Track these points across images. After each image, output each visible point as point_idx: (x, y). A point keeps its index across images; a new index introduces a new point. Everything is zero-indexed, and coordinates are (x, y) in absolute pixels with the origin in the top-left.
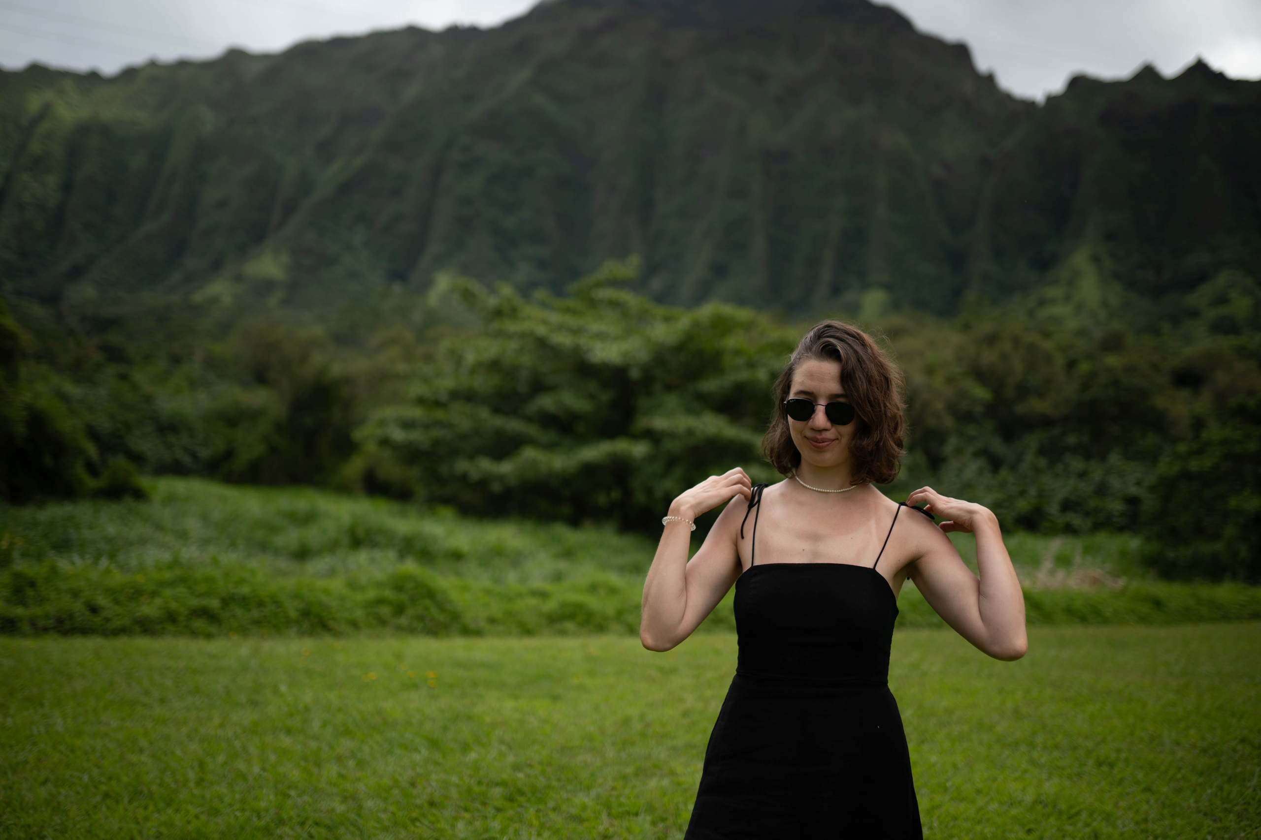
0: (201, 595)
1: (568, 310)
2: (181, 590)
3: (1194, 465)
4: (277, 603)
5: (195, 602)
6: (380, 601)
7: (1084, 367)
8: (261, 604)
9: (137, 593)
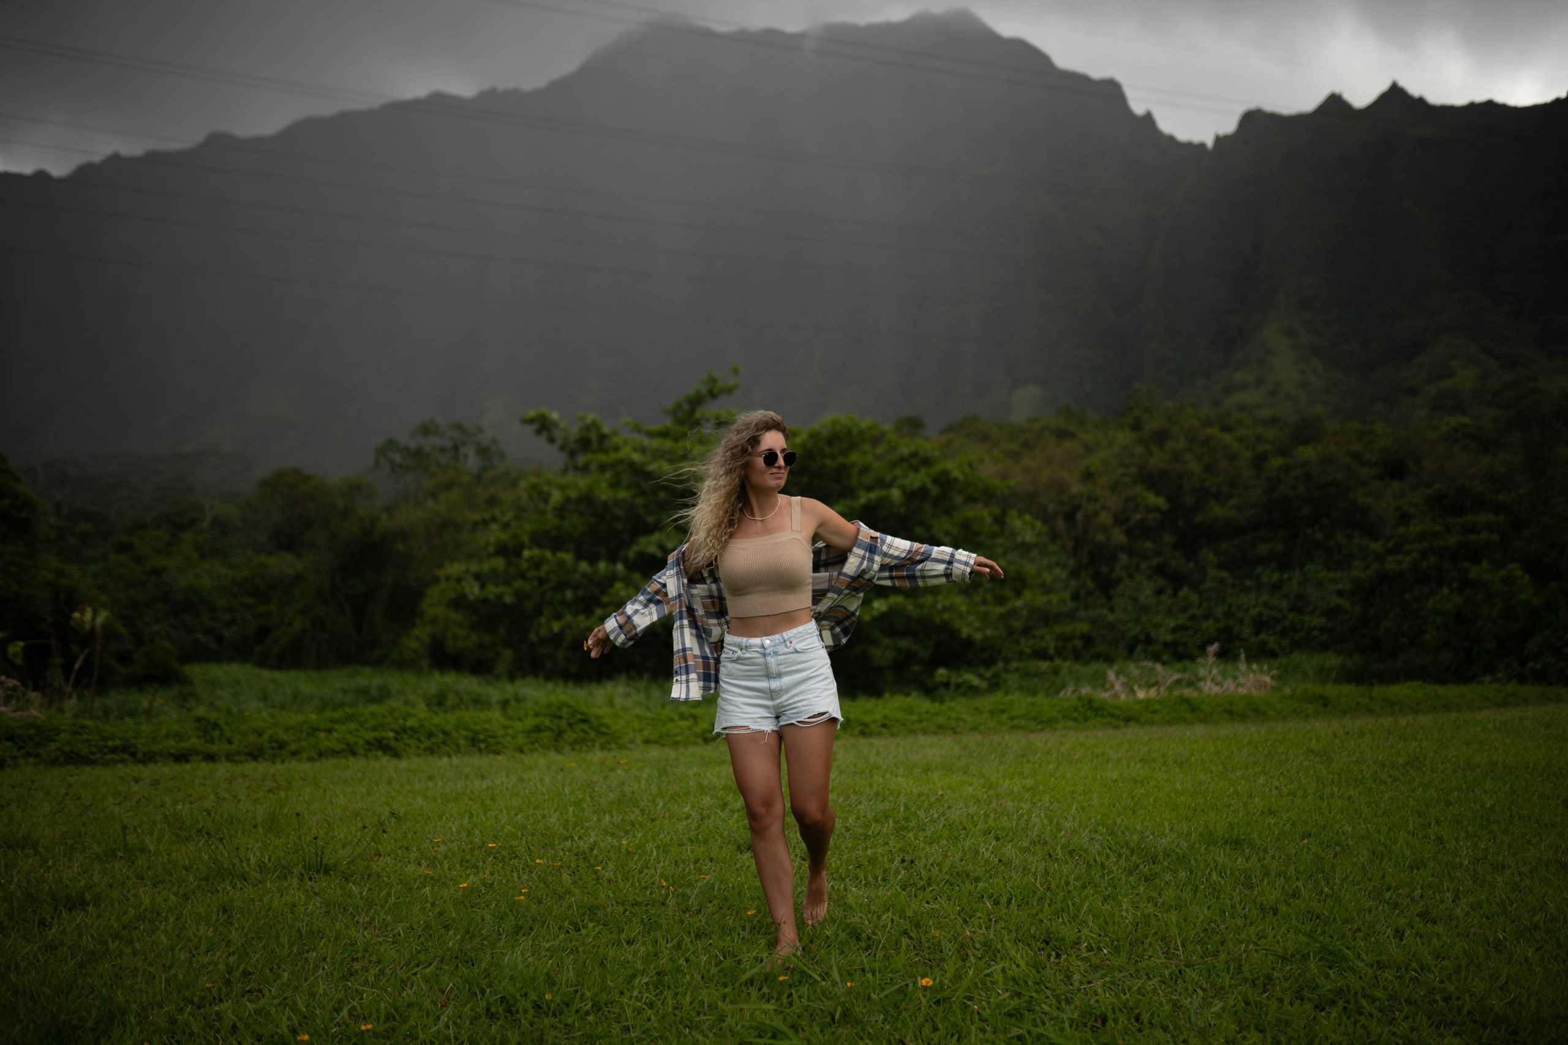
0: (374, 729)
1: (664, 434)
2: (353, 726)
3: (1391, 564)
4: (446, 733)
5: (370, 736)
6: (538, 729)
7: (1276, 462)
8: (430, 735)
9: (317, 730)
